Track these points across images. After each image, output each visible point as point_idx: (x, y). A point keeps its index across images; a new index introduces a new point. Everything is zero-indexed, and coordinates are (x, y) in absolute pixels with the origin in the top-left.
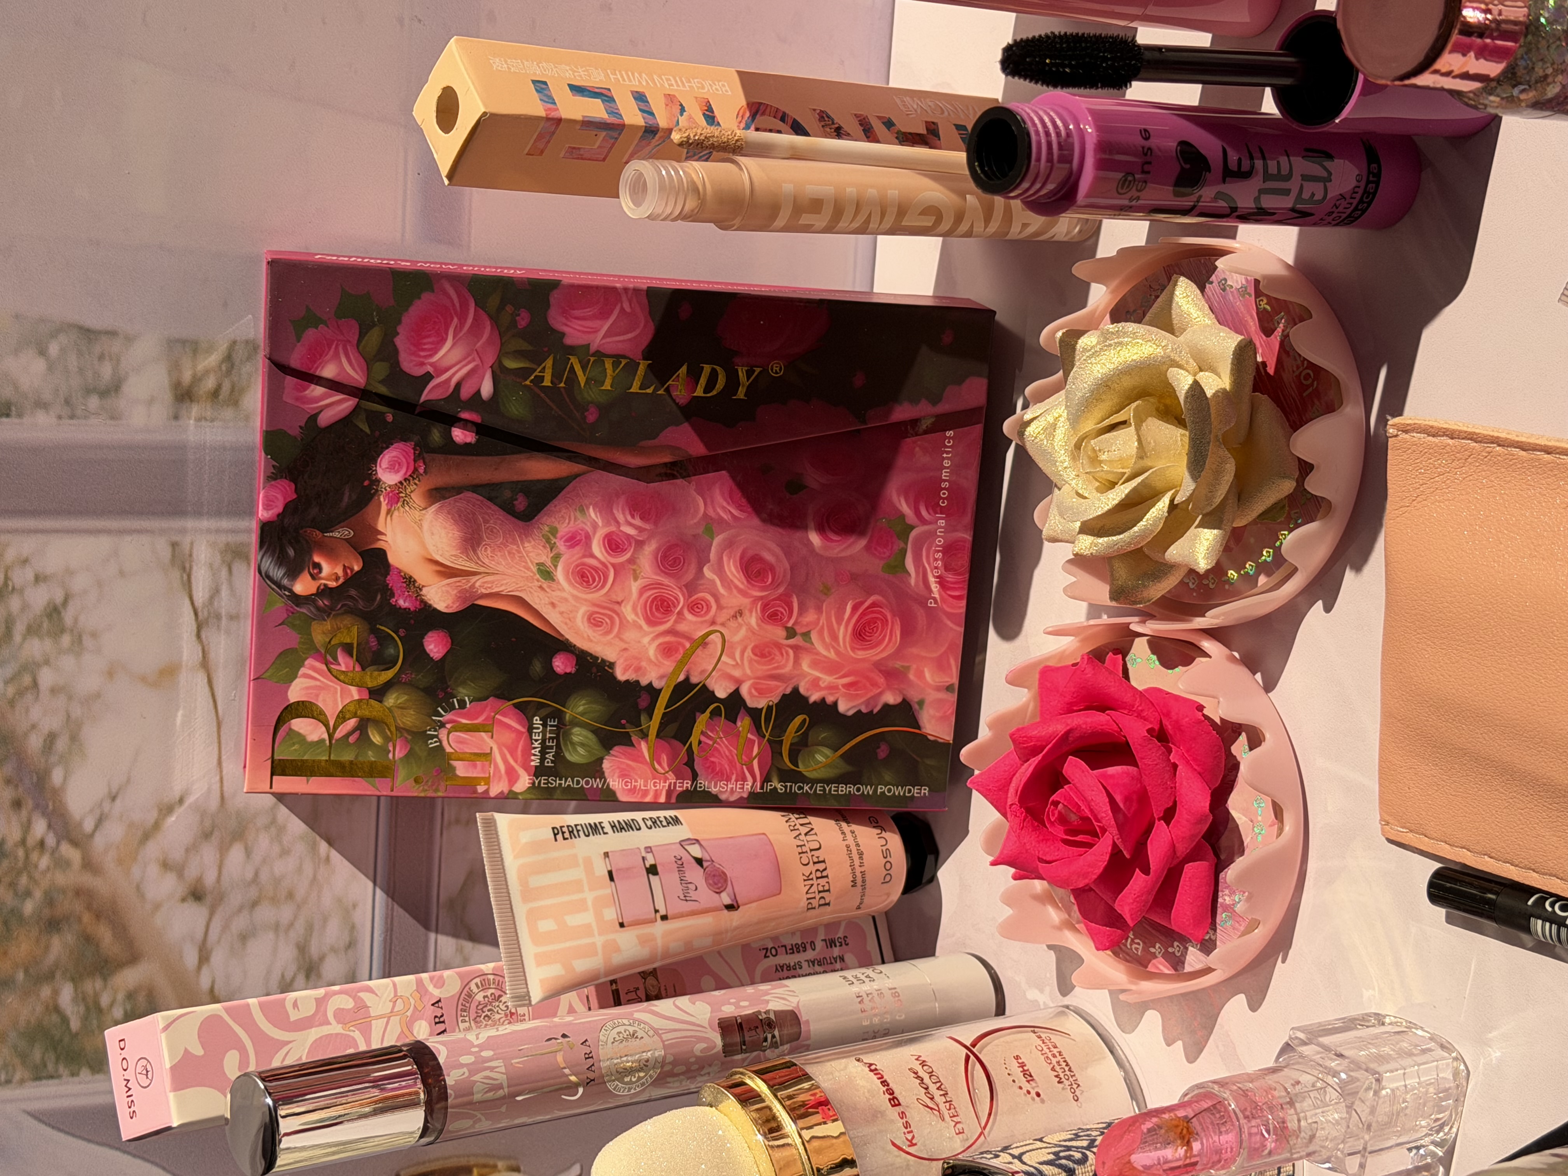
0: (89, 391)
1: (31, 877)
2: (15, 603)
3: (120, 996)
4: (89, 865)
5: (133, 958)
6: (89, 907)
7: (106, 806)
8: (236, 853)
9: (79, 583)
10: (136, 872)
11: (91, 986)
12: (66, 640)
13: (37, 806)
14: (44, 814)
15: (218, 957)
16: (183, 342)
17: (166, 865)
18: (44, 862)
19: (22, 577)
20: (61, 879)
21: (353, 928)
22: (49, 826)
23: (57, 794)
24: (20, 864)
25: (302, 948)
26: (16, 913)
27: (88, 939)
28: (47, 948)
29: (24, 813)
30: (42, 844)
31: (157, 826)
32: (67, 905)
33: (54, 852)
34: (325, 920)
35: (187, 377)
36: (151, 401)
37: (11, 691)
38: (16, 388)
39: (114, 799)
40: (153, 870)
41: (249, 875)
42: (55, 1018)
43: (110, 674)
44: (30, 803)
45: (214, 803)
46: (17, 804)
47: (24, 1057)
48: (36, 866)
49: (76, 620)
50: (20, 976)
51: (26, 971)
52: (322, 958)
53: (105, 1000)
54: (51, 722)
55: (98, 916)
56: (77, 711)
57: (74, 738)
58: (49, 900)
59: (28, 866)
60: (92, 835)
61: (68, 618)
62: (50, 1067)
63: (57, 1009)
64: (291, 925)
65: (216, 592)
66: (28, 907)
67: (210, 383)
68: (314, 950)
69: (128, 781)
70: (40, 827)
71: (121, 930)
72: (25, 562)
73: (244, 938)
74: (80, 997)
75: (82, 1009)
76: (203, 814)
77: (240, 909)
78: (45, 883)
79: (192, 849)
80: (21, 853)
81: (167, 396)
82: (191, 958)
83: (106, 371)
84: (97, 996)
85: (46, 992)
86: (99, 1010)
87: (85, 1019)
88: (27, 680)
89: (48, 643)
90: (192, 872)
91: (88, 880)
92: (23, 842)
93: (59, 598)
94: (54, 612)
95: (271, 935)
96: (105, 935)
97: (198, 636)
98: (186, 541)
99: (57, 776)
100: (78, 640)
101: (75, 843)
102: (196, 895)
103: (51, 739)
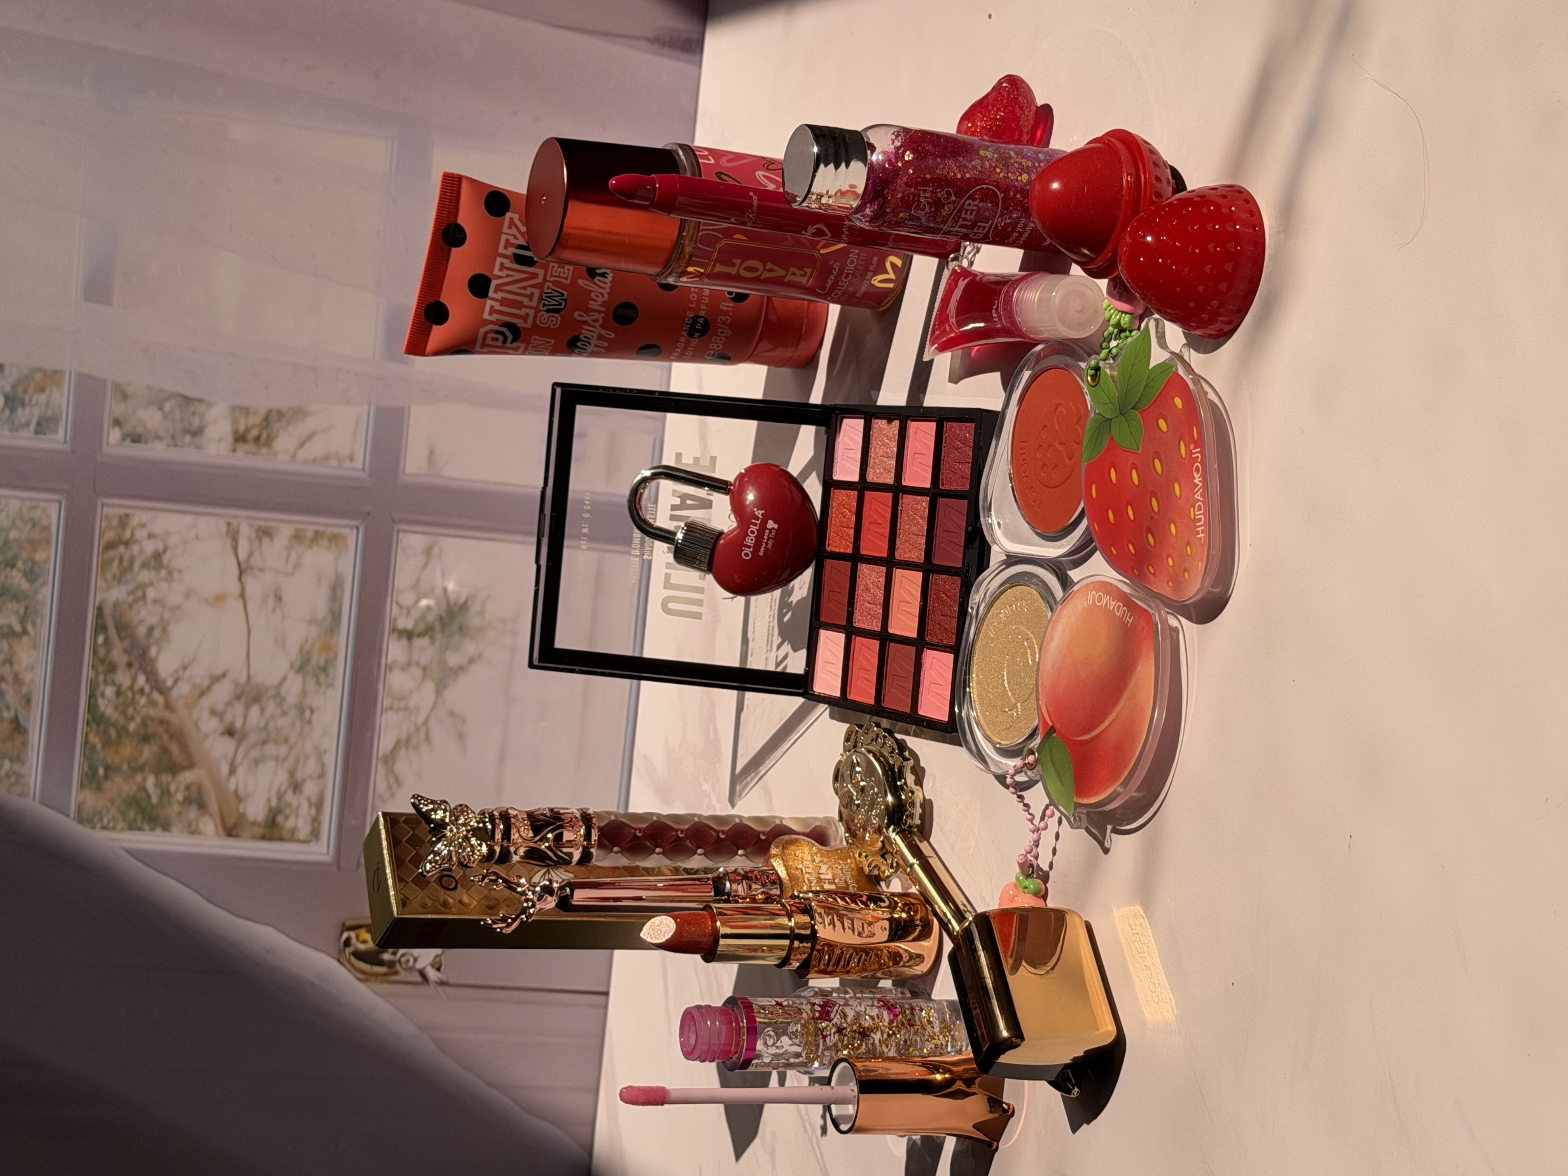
0: (185, 432)
1: (135, 710)
2: (136, 549)
3: (182, 787)
4: (168, 706)
5: (191, 766)
6: (167, 731)
7: (181, 672)
8: (255, 711)
9: (173, 541)
10: (195, 714)
11: (166, 778)
12: (163, 573)
13: (141, 668)
14: (145, 672)
15: (241, 771)
16: (241, 408)
17: (213, 712)
18: (143, 701)
19: (140, 534)
20: (152, 712)
21: (323, 766)
22: (148, 680)
23: (153, 661)
24: (129, 700)
25: (292, 773)
26: (125, 729)
27: (165, 750)
28: (141, 752)
29: (133, 670)
30: (142, 691)
31: (209, 688)
32: (154, 728)
33: (149, 695)
34: (307, 758)
35: (241, 429)
36: (220, 440)
37: (130, 599)
38: (145, 426)
39: (185, 668)
40: (205, 714)
41: (262, 724)
42: (143, 795)
43: (188, 595)
44: (136, 665)
45: (243, 679)
46: (130, 665)
47: (124, 815)
48: (138, 703)
49: (170, 562)
50: (125, 767)
51: (129, 764)
52: (304, 781)
53: (173, 788)
54: (153, 620)
55: (172, 737)
56: (167, 615)
57: (164, 631)
58: (144, 724)
59: (134, 702)
60: (170, 689)
61: (165, 560)
62: (139, 824)
63: (145, 790)
64: (285, 759)
65: (251, 554)
66: (132, 726)
67: (254, 433)
68: (299, 775)
69: (194, 659)
70: (141, 680)
71: (184, 747)
72: (143, 526)
73: (257, 762)
74: (158, 784)
75: (159, 792)
76: (237, 684)
77: (256, 744)
78: (144, 712)
79: (228, 704)
80: (130, 694)
81: (230, 439)
82: (225, 770)
83: (196, 422)
84: (168, 784)
85: (139, 778)
86: (169, 793)
87: (160, 798)
88: (140, 593)
89: (153, 573)
90: (228, 718)
91: (167, 715)
92: (131, 688)
93: (161, 548)
94: (157, 556)
95: (273, 763)
96: (175, 750)
97: (240, 579)
98: (234, 522)
99: (153, 651)
100: (170, 573)
101: (161, 692)
102: (230, 732)
103: (151, 629)
